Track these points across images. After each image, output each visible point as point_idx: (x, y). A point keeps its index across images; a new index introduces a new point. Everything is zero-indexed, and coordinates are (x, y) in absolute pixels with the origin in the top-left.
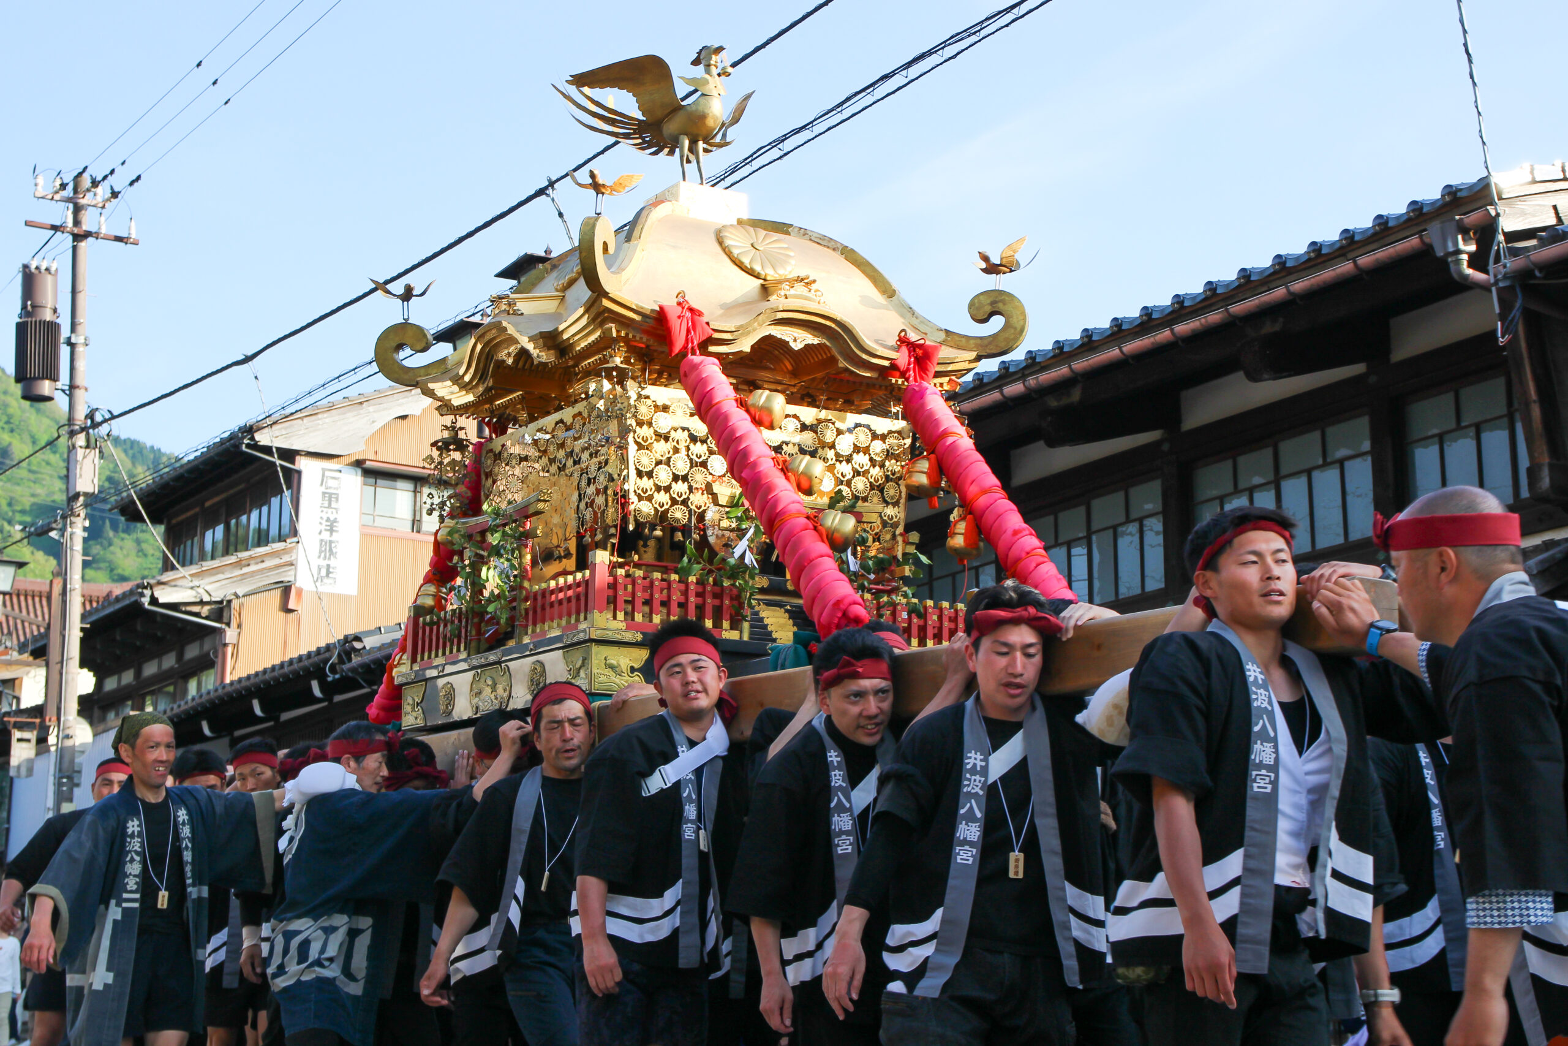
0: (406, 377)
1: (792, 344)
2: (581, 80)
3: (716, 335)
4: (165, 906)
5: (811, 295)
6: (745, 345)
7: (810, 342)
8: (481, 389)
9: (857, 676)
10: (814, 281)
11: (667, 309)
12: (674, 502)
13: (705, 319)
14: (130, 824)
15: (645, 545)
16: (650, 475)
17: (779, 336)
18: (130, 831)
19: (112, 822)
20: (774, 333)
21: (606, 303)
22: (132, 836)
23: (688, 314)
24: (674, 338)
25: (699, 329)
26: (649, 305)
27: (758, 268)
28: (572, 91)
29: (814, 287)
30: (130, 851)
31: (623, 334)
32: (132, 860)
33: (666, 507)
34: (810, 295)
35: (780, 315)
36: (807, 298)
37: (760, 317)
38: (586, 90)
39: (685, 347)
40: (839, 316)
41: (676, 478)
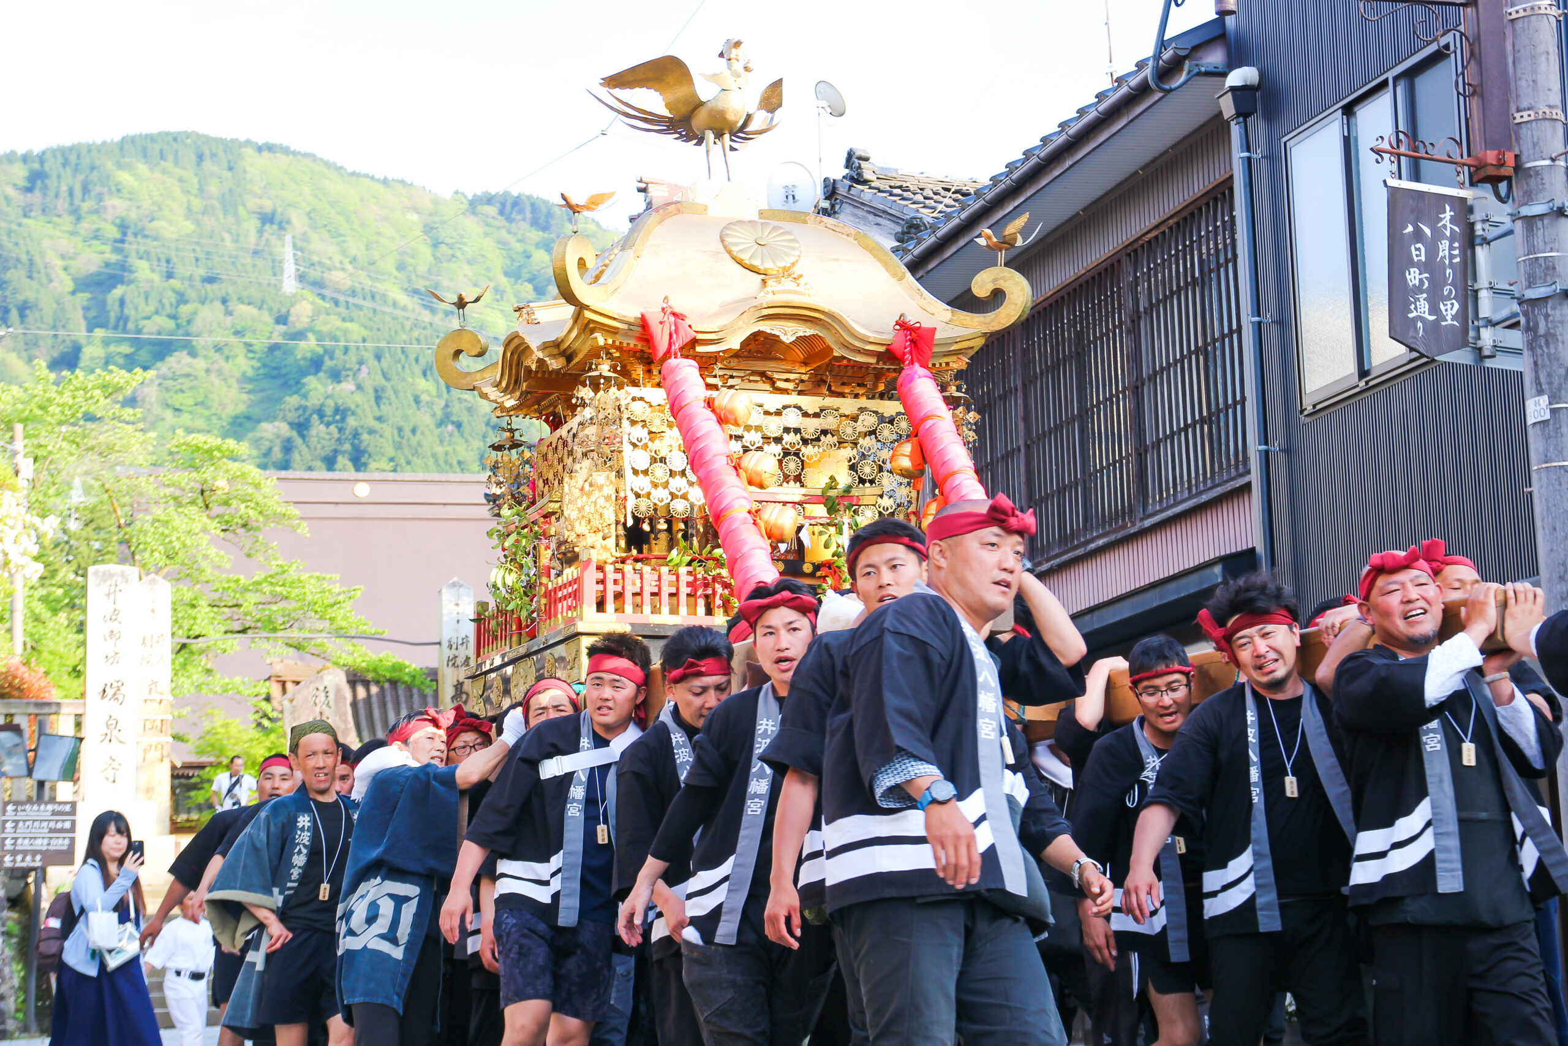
0: (464, 382)
1: (783, 338)
2: (616, 81)
3: (700, 336)
4: (326, 898)
5: (801, 289)
6: (735, 343)
7: (802, 334)
8: (518, 394)
9: (700, 674)
10: (801, 276)
11: (647, 316)
12: (673, 496)
13: (688, 322)
14: (301, 819)
15: (656, 538)
16: (646, 472)
17: (769, 331)
18: (300, 825)
19: (282, 818)
20: (762, 329)
21: (588, 314)
22: (303, 829)
23: (672, 319)
24: (656, 343)
25: (681, 333)
26: (632, 313)
27: (757, 262)
28: (603, 93)
29: (801, 281)
30: (298, 844)
31: (610, 341)
32: (300, 852)
33: (666, 501)
34: (798, 289)
35: (766, 312)
36: (795, 292)
37: (744, 316)
38: (617, 92)
39: (668, 352)
40: (826, 307)
41: (672, 474)
